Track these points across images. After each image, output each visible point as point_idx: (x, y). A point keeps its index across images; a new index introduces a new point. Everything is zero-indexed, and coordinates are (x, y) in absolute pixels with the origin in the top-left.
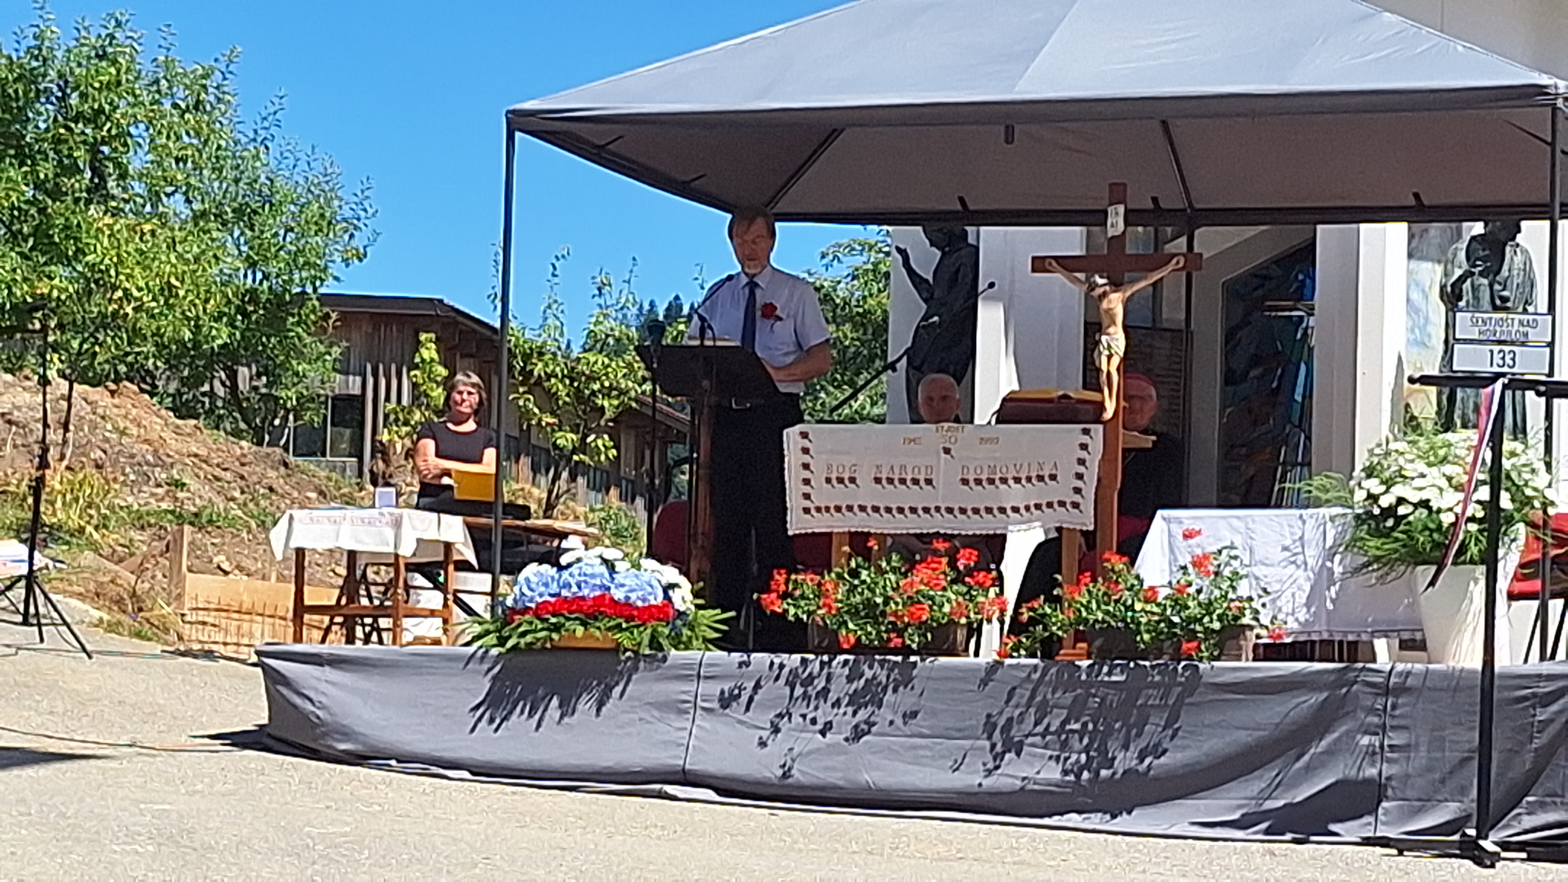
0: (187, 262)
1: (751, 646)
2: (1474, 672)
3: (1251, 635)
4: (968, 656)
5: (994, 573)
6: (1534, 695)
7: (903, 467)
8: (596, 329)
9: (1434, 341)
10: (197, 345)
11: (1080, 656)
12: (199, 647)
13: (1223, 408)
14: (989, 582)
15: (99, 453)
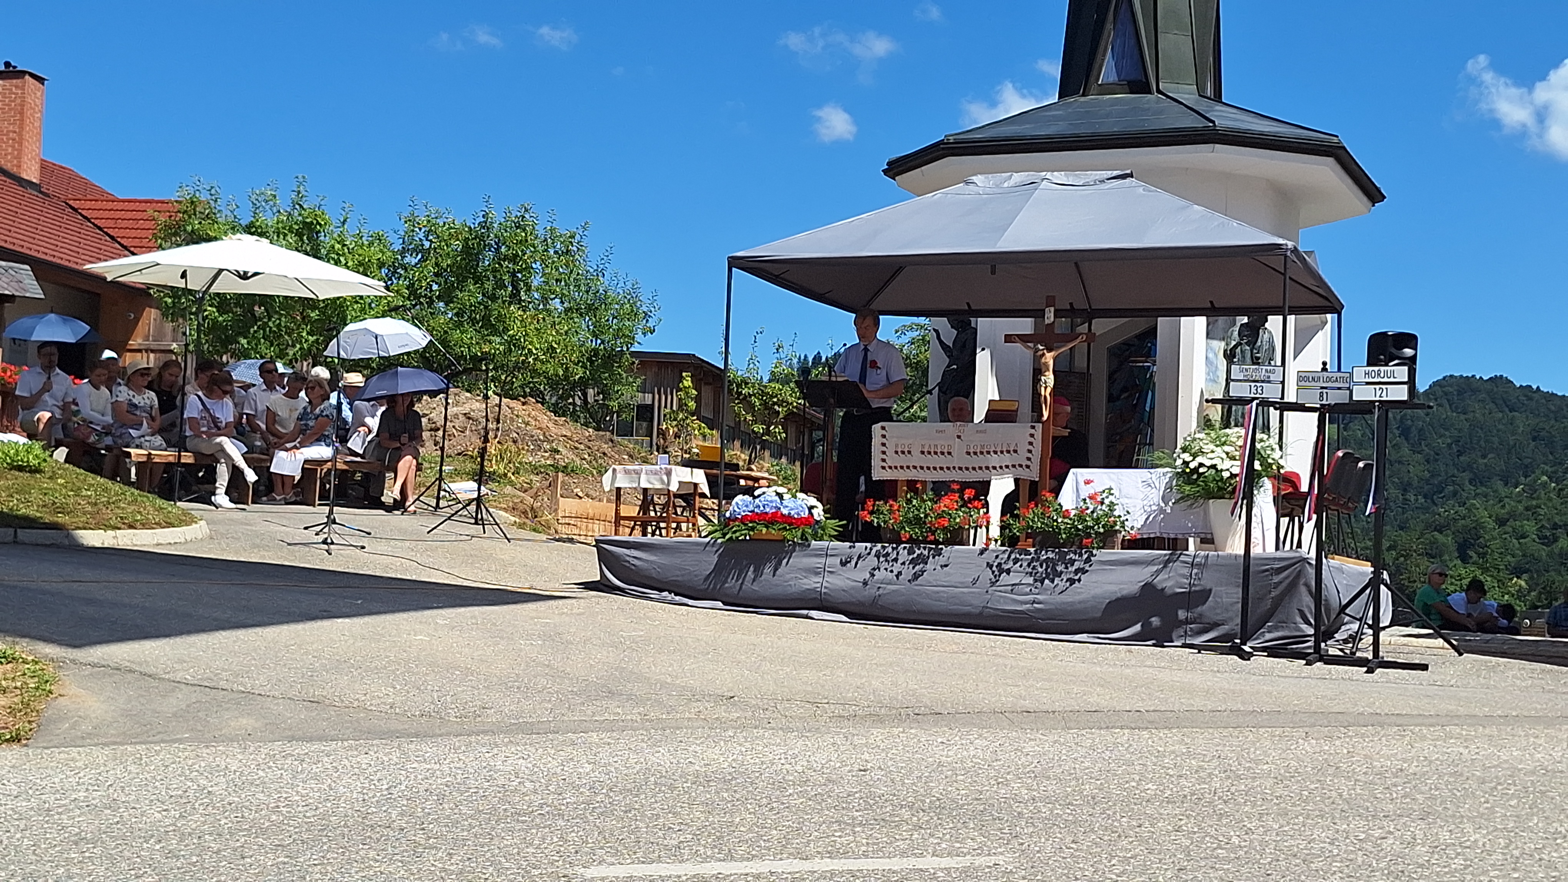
0: (561, 335)
1: (854, 539)
2: (1240, 556)
3: (1120, 536)
4: (969, 545)
5: (983, 502)
6: (1272, 569)
7: (936, 446)
8: (776, 370)
9: (1220, 379)
10: (566, 378)
11: (1029, 546)
12: (566, 536)
13: (1107, 415)
14: (980, 506)
15: (515, 435)
